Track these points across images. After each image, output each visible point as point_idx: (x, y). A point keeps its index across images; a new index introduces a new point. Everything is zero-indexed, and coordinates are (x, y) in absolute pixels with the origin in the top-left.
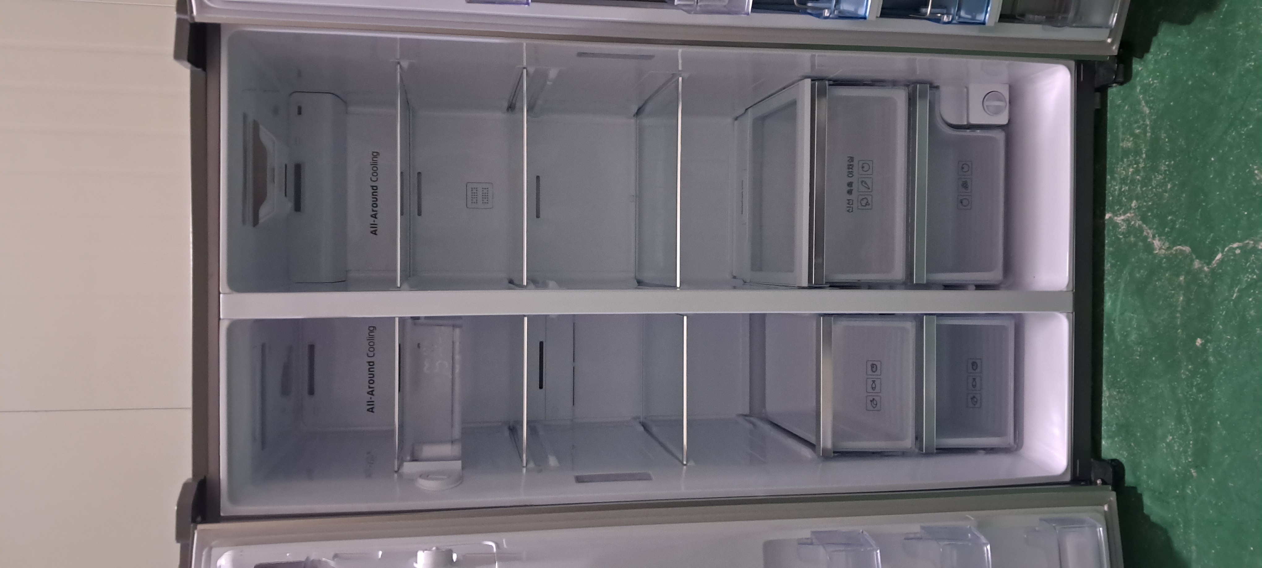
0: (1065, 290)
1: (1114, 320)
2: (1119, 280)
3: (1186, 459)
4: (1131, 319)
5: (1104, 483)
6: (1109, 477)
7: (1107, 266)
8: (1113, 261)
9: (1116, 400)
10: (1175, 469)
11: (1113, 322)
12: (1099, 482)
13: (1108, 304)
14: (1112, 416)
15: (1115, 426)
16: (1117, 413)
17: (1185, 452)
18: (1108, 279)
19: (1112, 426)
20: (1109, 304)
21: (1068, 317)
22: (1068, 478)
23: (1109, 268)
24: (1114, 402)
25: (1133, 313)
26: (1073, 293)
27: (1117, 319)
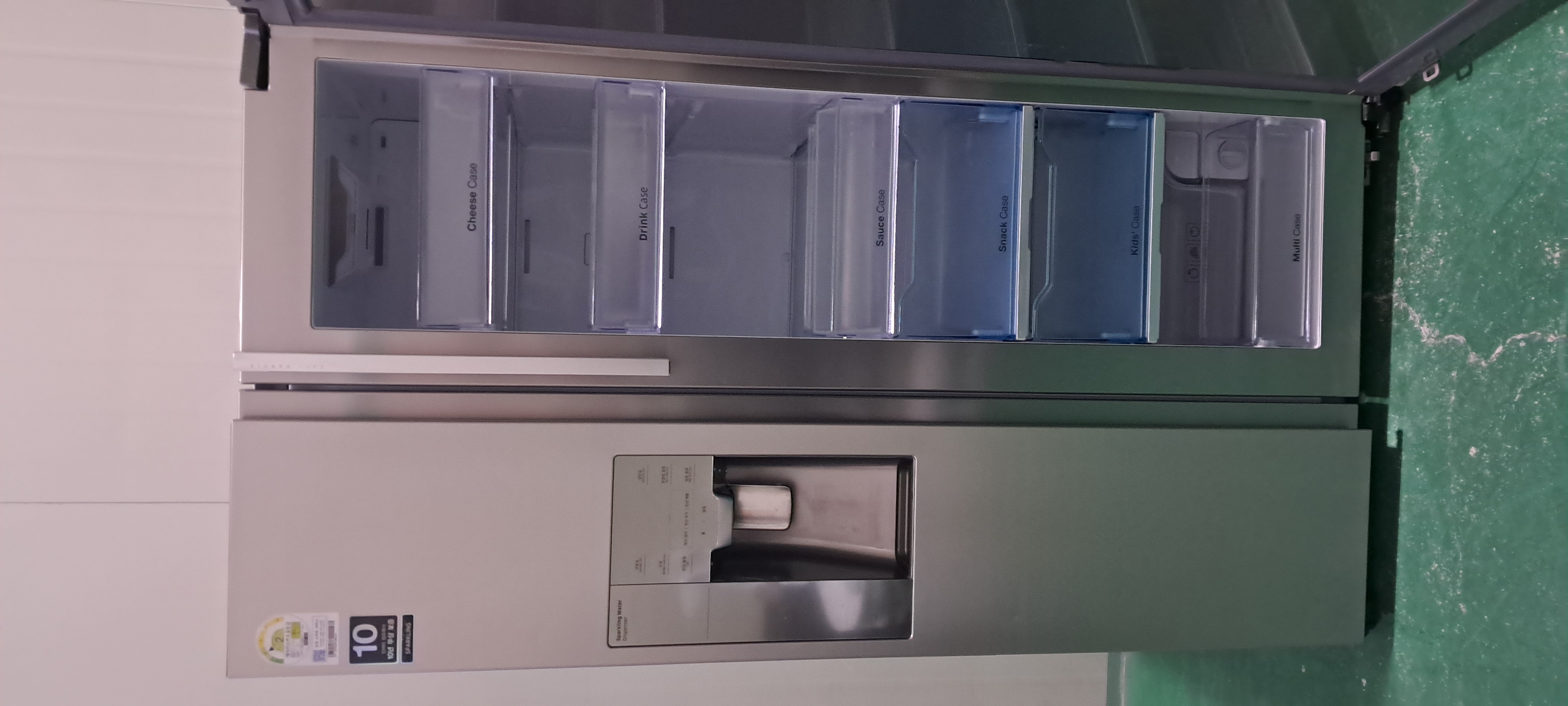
3: (1454, 591)
10: (1440, 603)
17: (1453, 583)
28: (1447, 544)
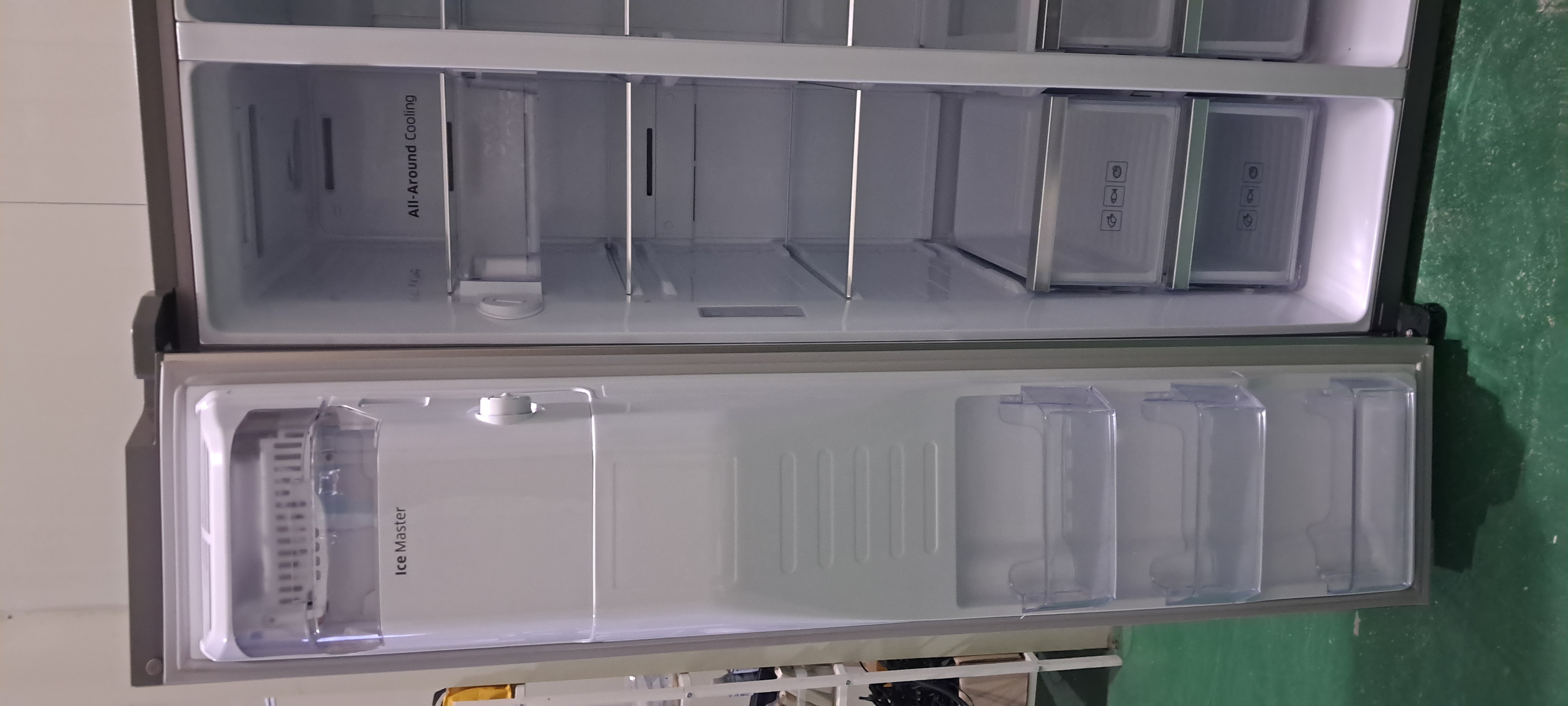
0: (1396, 66)
1: (1460, 112)
2: (1476, 54)
3: (1543, 302)
4: (1487, 110)
5: (1416, 334)
6: (1425, 327)
7: (1460, 33)
8: (1471, 26)
9: (1448, 223)
10: (1523, 316)
11: (1457, 115)
12: (1409, 333)
13: (1454, 87)
14: (1438, 245)
15: (1440, 258)
16: (1446, 241)
17: (1543, 293)
18: (1459, 52)
19: (1436, 259)
20: (1456, 88)
21: (1395, 107)
22: (1366, 328)
23: (1463, 35)
24: (1443, 226)
25: (1490, 101)
26: (1407, 72)
27: (1465, 110)
28: (1541, 249)
